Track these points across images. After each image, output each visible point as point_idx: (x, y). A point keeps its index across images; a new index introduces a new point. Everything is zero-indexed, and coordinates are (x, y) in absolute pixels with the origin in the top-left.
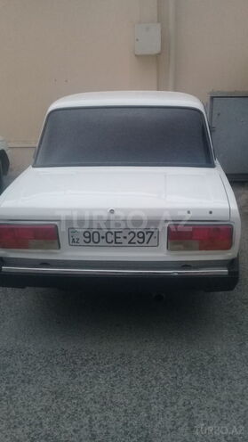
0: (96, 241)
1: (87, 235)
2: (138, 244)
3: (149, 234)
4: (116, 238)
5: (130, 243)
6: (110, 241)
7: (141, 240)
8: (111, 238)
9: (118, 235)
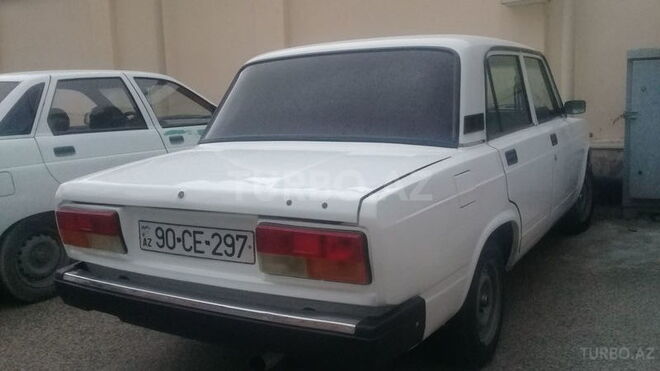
0: (171, 245)
1: (160, 233)
2: (224, 257)
3: (241, 240)
4: (196, 242)
5: (214, 253)
6: (188, 247)
7: (230, 250)
8: (189, 242)
9: (198, 237)
